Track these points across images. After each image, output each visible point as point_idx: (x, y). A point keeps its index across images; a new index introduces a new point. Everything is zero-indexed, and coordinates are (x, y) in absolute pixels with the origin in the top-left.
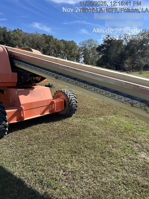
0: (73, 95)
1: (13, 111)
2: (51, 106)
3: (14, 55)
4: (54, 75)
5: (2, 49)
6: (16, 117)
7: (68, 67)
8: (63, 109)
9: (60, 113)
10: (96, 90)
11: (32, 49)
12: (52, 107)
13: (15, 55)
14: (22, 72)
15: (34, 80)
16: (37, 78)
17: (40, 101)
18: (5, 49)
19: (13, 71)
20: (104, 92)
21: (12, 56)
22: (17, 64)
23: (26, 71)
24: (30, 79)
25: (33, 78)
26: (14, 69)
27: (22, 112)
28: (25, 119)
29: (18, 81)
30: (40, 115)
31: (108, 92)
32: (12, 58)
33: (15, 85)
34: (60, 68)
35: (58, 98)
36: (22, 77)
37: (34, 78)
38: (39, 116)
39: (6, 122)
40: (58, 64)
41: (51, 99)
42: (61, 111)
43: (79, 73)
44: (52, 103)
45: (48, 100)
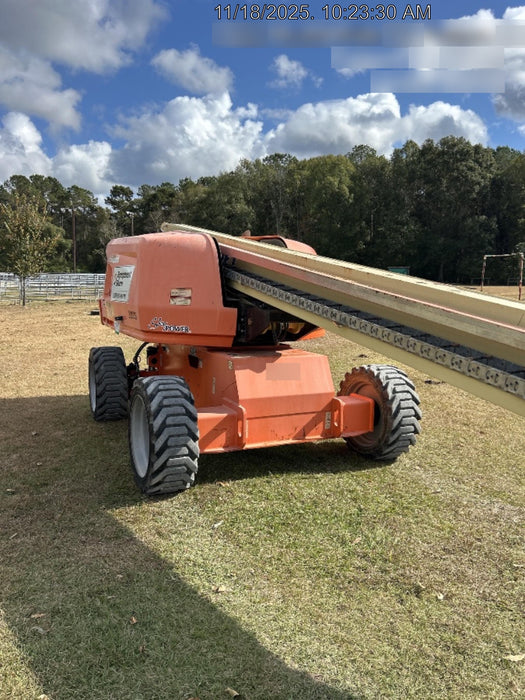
0: (408, 392)
1: (216, 419)
2: (328, 415)
3: (234, 259)
4: (335, 316)
5: (205, 242)
6: (224, 434)
7: (377, 292)
8: (371, 430)
9: (358, 442)
10: (456, 363)
11: (285, 240)
12: (332, 420)
13: (238, 258)
14: (252, 307)
15: (283, 331)
16: (291, 326)
17: (295, 397)
18: (212, 241)
19: (226, 304)
20: (483, 369)
21: (229, 262)
22: (240, 282)
23: (262, 303)
24: (270, 327)
25: (278, 326)
26: (230, 296)
27: (240, 423)
28: (248, 446)
29: (238, 332)
30: (294, 438)
31: (493, 371)
32: (229, 265)
33: (229, 343)
34: (352, 293)
35: (357, 392)
36: (250, 322)
37: (282, 324)
38: (290, 441)
39: (193, 460)
40: (350, 281)
41: (331, 394)
42: (363, 435)
43: (408, 310)
44: (333, 406)
45: (319, 396)
